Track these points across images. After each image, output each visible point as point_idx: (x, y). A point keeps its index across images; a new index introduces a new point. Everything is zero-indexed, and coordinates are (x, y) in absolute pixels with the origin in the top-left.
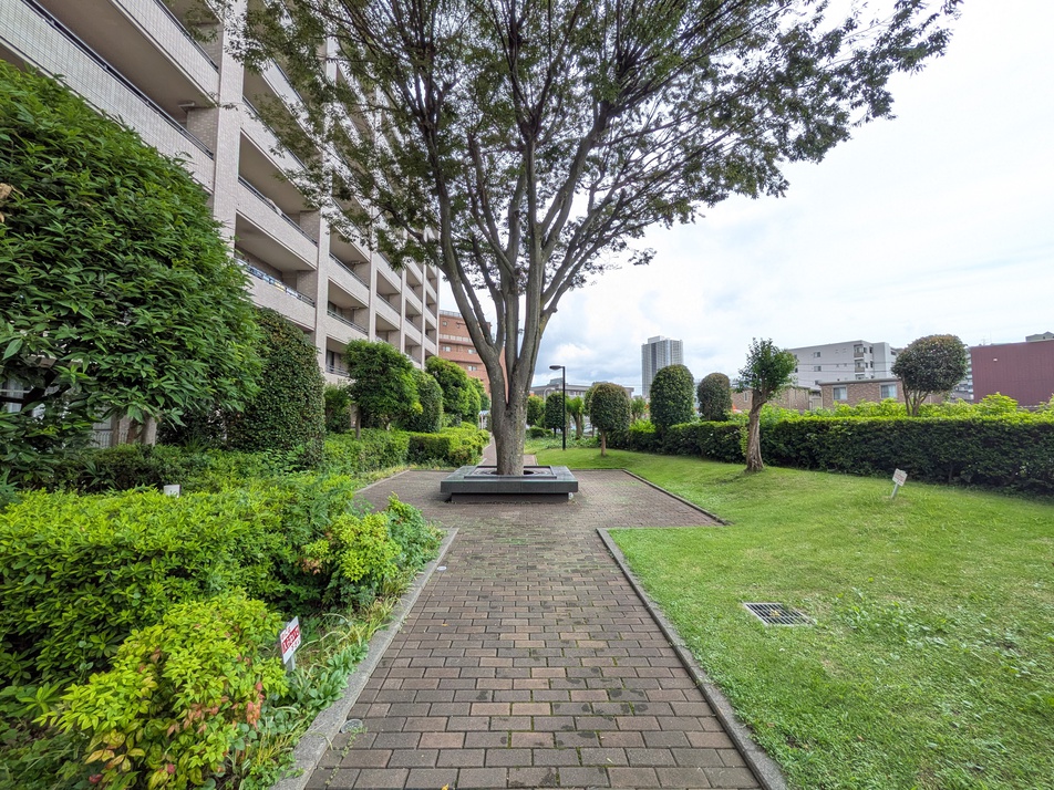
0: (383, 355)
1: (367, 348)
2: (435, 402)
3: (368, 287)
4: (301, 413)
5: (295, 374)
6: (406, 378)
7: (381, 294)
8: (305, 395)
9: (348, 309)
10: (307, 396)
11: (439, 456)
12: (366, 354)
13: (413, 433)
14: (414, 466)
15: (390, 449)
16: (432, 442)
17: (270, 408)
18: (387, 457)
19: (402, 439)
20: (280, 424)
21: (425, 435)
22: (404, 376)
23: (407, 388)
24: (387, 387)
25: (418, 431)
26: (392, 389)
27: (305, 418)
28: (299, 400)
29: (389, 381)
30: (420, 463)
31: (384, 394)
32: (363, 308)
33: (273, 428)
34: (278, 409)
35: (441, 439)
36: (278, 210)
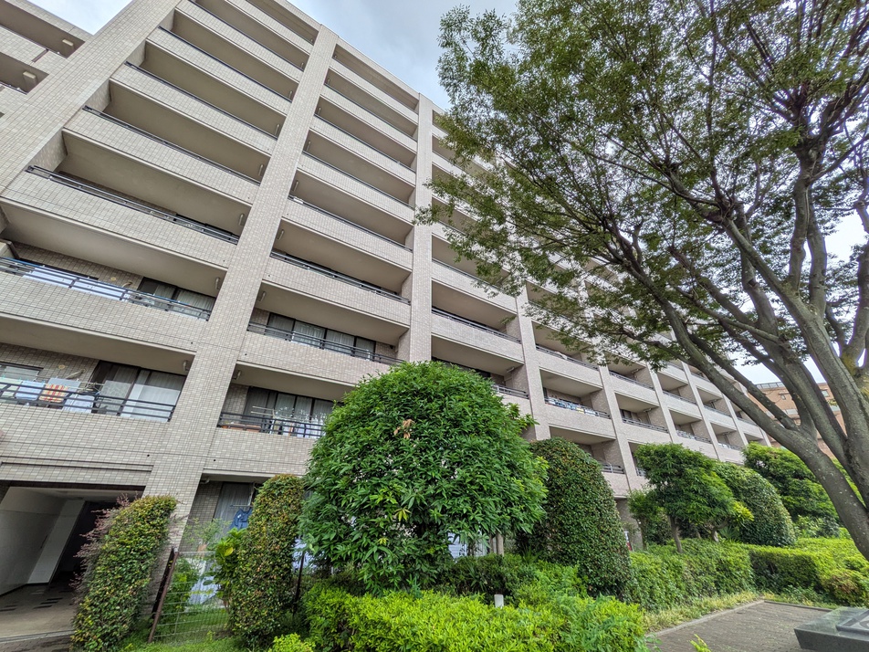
0: (673, 456)
1: (656, 452)
2: (769, 504)
3: (653, 389)
4: (598, 527)
5: (584, 490)
6: (709, 478)
7: (667, 390)
8: (597, 509)
9: (641, 413)
10: (600, 510)
11: (806, 585)
12: (656, 458)
13: (752, 547)
14: (770, 596)
15: (724, 567)
16: (785, 560)
17: (573, 523)
18: (724, 579)
19: (739, 554)
20: (584, 538)
21: (770, 549)
22: (706, 476)
23: (714, 490)
24: (690, 491)
25: (760, 543)
26: (697, 492)
27: (602, 532)
28: (593, 514)
29: (689, 483)
30: (779, 591)
31: (689, 499)
32: (654, 408)
33: (579, 542)
34: (579, 524)
35: (797, 558)
36: (564, 356)
